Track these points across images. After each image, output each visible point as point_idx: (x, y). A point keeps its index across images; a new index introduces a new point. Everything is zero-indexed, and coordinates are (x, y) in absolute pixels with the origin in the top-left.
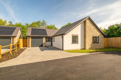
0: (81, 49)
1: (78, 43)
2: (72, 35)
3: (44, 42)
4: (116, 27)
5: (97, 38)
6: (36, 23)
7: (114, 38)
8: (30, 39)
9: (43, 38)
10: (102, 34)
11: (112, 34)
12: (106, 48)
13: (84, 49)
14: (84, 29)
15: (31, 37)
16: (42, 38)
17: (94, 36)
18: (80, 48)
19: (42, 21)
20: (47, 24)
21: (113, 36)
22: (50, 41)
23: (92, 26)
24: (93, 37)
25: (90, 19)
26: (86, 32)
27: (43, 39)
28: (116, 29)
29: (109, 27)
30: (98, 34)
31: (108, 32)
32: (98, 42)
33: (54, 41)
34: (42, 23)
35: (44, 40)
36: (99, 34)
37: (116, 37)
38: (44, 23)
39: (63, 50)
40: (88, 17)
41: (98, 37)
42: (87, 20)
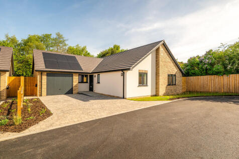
0: (152, 96)
1: (147, 85)
2: (139, 70)
3: (75, 84)
4: (197, 60)
5: (174, 77)
6: (39, 38)
7: (195, 77)
8: (45, 78)
9: (74, 74)
10: (180, 70)
11: (192, 71)
12: (190, 92)
13: (156, 95)
14: (156, 61)
15: (46, 73)
16: (71, 74)
17: (169, 73)
18: (150, 94)
19: (54, 36)
20: (66, 42)
21: (194, 74)
22: (87, 82)
23: (168, 58)
24: (169, 75)
25: (164, 45)
26: (159, 67)
27: (74, 77)
28: (198, 64)
29: (189, 61)
30: (174, 70)
31: (188, 68)
32: (174, 83)
33: (99, 83)
34: (55, 39)
35: (76, 79)
36: (176, 71)
37: (198, 76)
38: (59, 40)
39: (124, 98)
40: (162, 42)
41: (175, 75)
42: (161, 47)
